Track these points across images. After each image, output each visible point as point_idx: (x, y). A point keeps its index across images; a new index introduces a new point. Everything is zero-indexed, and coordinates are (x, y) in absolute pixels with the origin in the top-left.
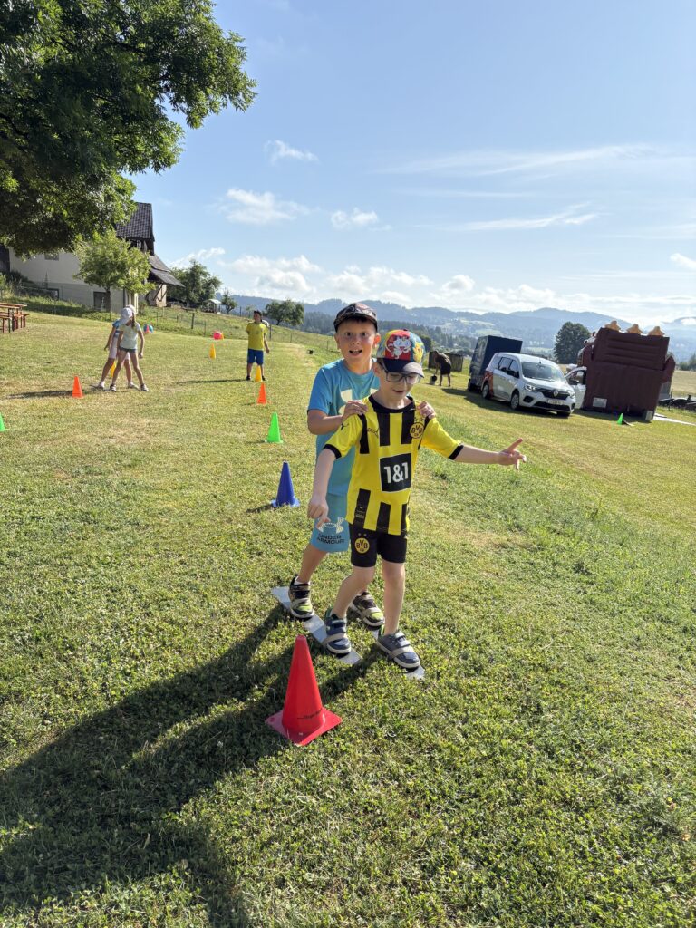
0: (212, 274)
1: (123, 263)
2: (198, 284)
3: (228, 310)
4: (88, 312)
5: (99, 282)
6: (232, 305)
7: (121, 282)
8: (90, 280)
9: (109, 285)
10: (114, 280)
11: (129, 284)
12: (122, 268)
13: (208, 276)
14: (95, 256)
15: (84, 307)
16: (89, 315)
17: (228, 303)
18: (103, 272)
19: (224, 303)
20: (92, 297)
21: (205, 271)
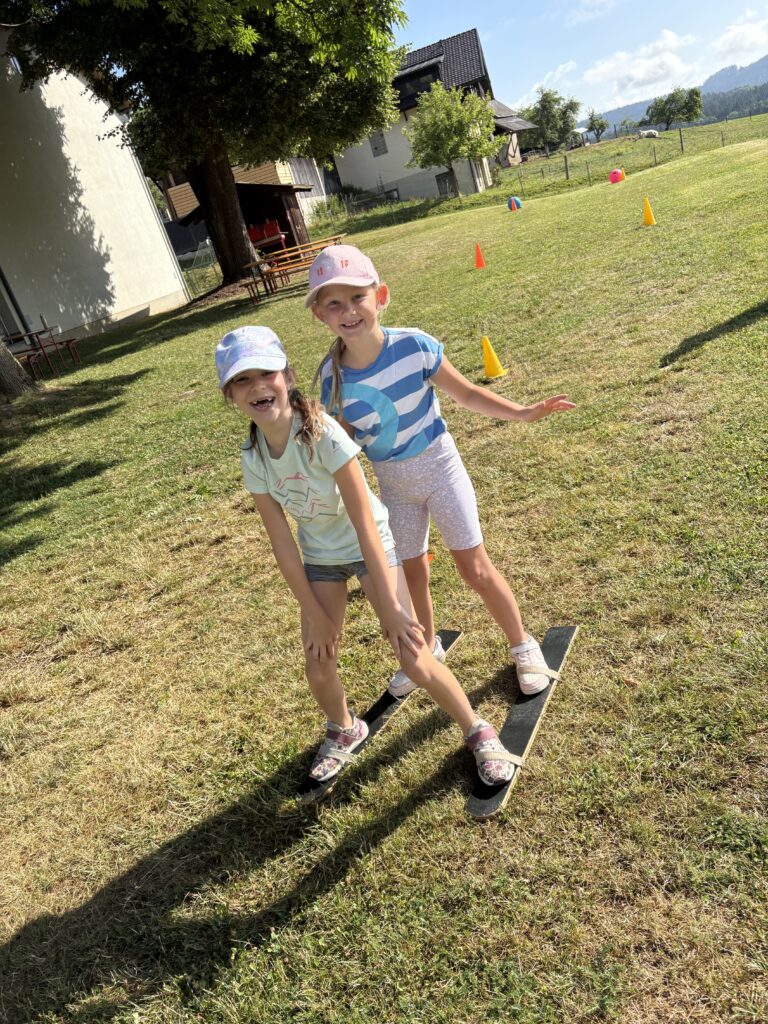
0: (566, 98)
1: (460, 123)
2: (553, 116)
3: (598, 135)
4: (434, 206)
5: (437, 161)
6: (602, 127)
7: (463, 148)
8: (426, 163)
9: (449, 160)
10: (454, 150)
11: (473, 149)
12: (460, 129)
13: (562, 102)
14: (424, 127)
15: (428, 201)
16: (436, 210)
17: (596, 126)
18: (439, 145)
19: (591, 129)
20: (435, 182)
21: (556, 96)
